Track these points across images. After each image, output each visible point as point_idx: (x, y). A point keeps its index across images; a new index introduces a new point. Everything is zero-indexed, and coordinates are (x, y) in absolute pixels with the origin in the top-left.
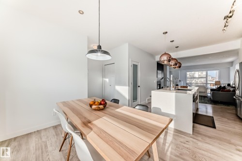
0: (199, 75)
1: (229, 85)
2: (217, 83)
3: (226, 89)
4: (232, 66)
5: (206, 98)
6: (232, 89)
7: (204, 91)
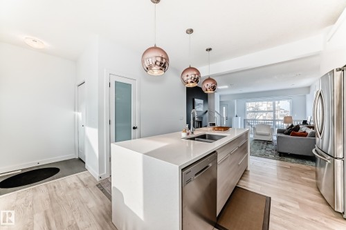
0: (268, 108)
1: (305, 122)
2: (288, 120)
3: (300, 131)
4: (309, 93)
5: (270, 146)
6: (309, 131)
7: (267, 132)
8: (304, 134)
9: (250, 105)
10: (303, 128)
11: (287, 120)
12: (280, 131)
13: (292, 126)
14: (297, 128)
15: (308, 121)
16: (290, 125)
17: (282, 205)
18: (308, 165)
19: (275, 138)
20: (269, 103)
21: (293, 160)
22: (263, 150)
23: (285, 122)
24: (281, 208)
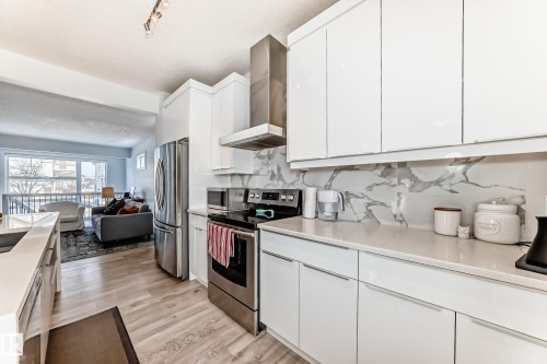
0: (55, 172)
1: (127, 195)
2: (108, 192)
3: (125, 207)
4: (130, 156)
5: (81, 238)
6: (139, 206)
7: (72, 216)
8: (135, 210)
9: (15, 164)
10: (130, 204)
11: (106, 192)
12: (96, 211)
13: (115, 201)
14: (122, 203)
15: (132, 193)
16: (112, 199)
17: (134, 305)
18: (141, 248)
19: (88, 224)
20: (58, 162)
21: (124, 247)
22: (73, 249)
23: (104, 196)
24: (135, 309)
